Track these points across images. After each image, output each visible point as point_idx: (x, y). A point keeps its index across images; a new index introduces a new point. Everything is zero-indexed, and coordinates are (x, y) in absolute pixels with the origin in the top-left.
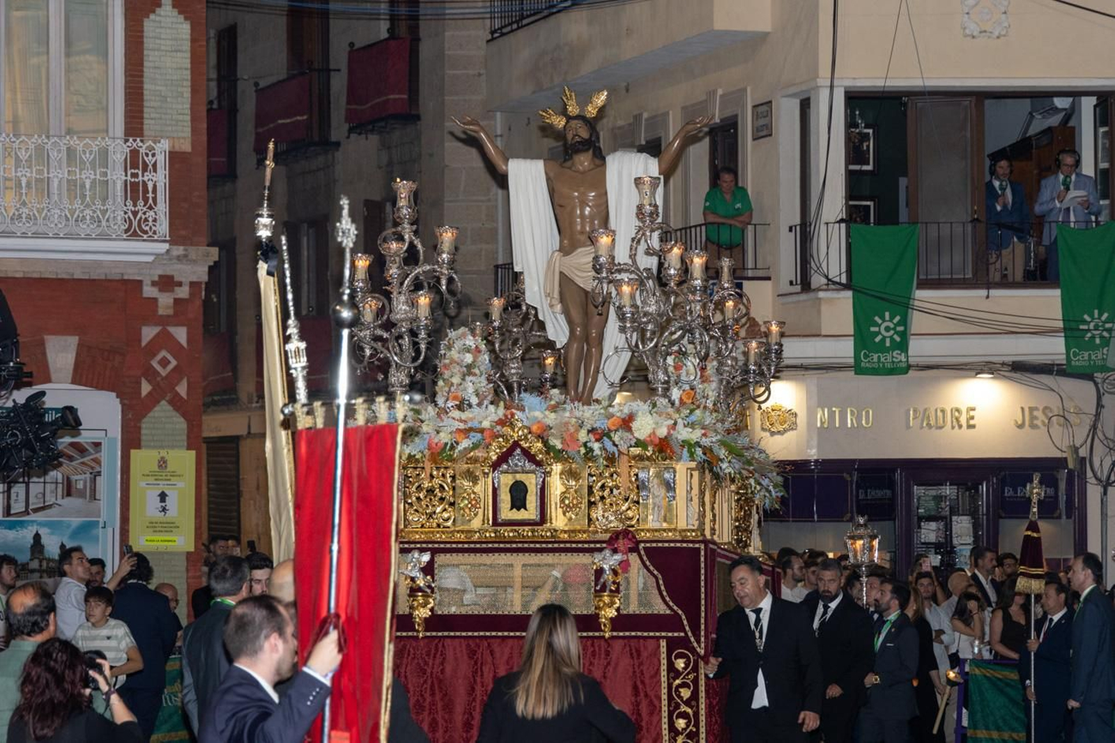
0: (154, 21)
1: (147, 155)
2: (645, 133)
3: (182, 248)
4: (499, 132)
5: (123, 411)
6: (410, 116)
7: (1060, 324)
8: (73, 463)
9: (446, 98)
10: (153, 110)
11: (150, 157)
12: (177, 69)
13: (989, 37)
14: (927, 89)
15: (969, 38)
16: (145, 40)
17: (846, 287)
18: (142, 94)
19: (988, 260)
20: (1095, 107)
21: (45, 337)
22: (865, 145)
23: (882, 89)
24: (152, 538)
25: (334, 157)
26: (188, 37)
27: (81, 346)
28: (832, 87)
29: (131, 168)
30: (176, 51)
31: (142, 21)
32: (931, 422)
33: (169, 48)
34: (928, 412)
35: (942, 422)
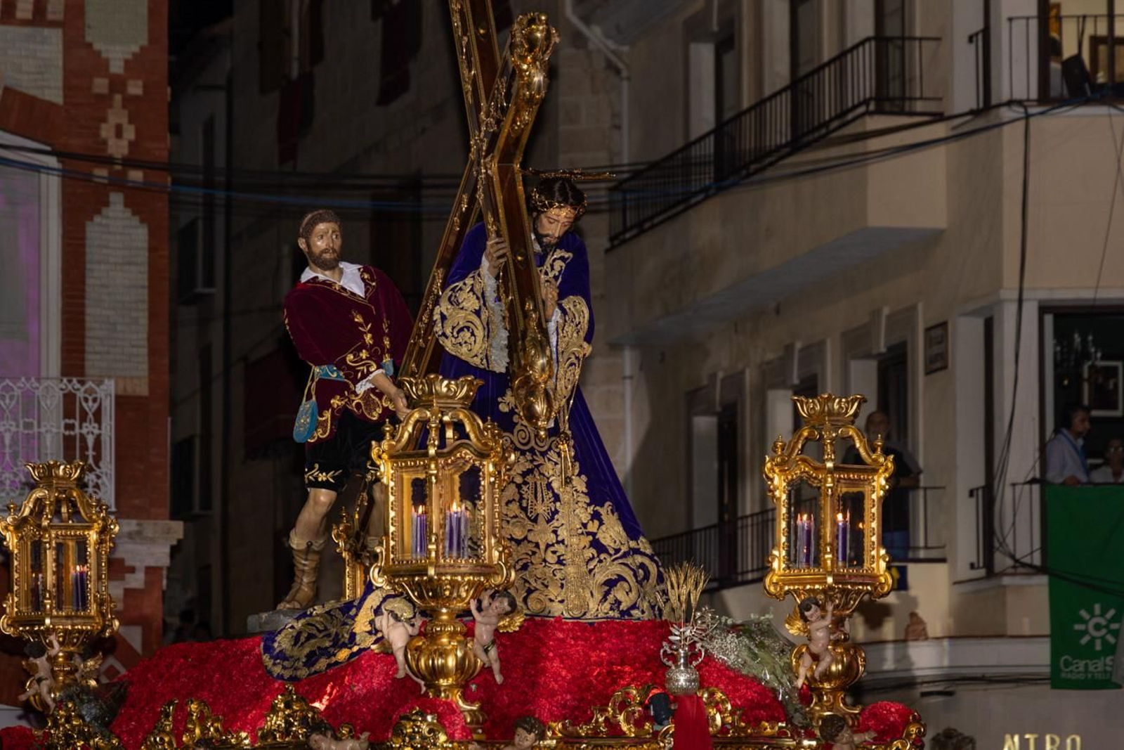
0: (100, 225)
1: (86, 400)
2: (799, 369)
3: (134, 522)
4: (628, 374)
10: (98, 341)
11: (90, 403)
12: (130, 286)
16: (88, 250)
17: (1040, 570)
18: (83, 321)
22: (1111, 382)
23: (1091, 303)
26: (146, 245)
28: (1020, 301)
29: (65, 418)
30: (129, 264)
31: (83, 225)
33: (120, 260)
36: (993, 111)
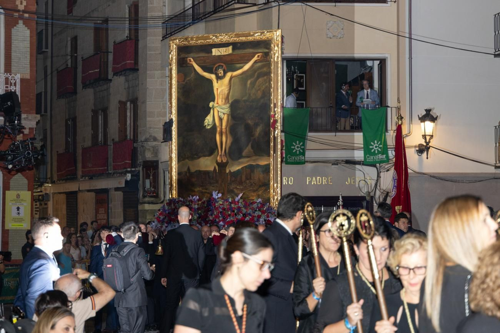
0: (16, 29)
3: (26, 115)
4: (167, 76)
5: (3, 176)
6: (135, 69)
7: (362, 146)
9: (148, 62)
10: (15, 63)
11: (13, 81)
12: (24, 47)
13: (337, 38)
14: (313, 58)
15: (329, 39)
16: (12, 36)
18: (11, 57)
19: (336, 122)
20: (378, 65)
22: (302, 80)
23: (296, 58)
24: (14, 224)
25: (110, 85)
26: (29, 35)
29: (5, 85)
30: (24, 41)
31: (11, 29)
32: (315, 183)
33: (22, 40)
34: (314, 178)
35: (319, 182)
36: (270, 3)
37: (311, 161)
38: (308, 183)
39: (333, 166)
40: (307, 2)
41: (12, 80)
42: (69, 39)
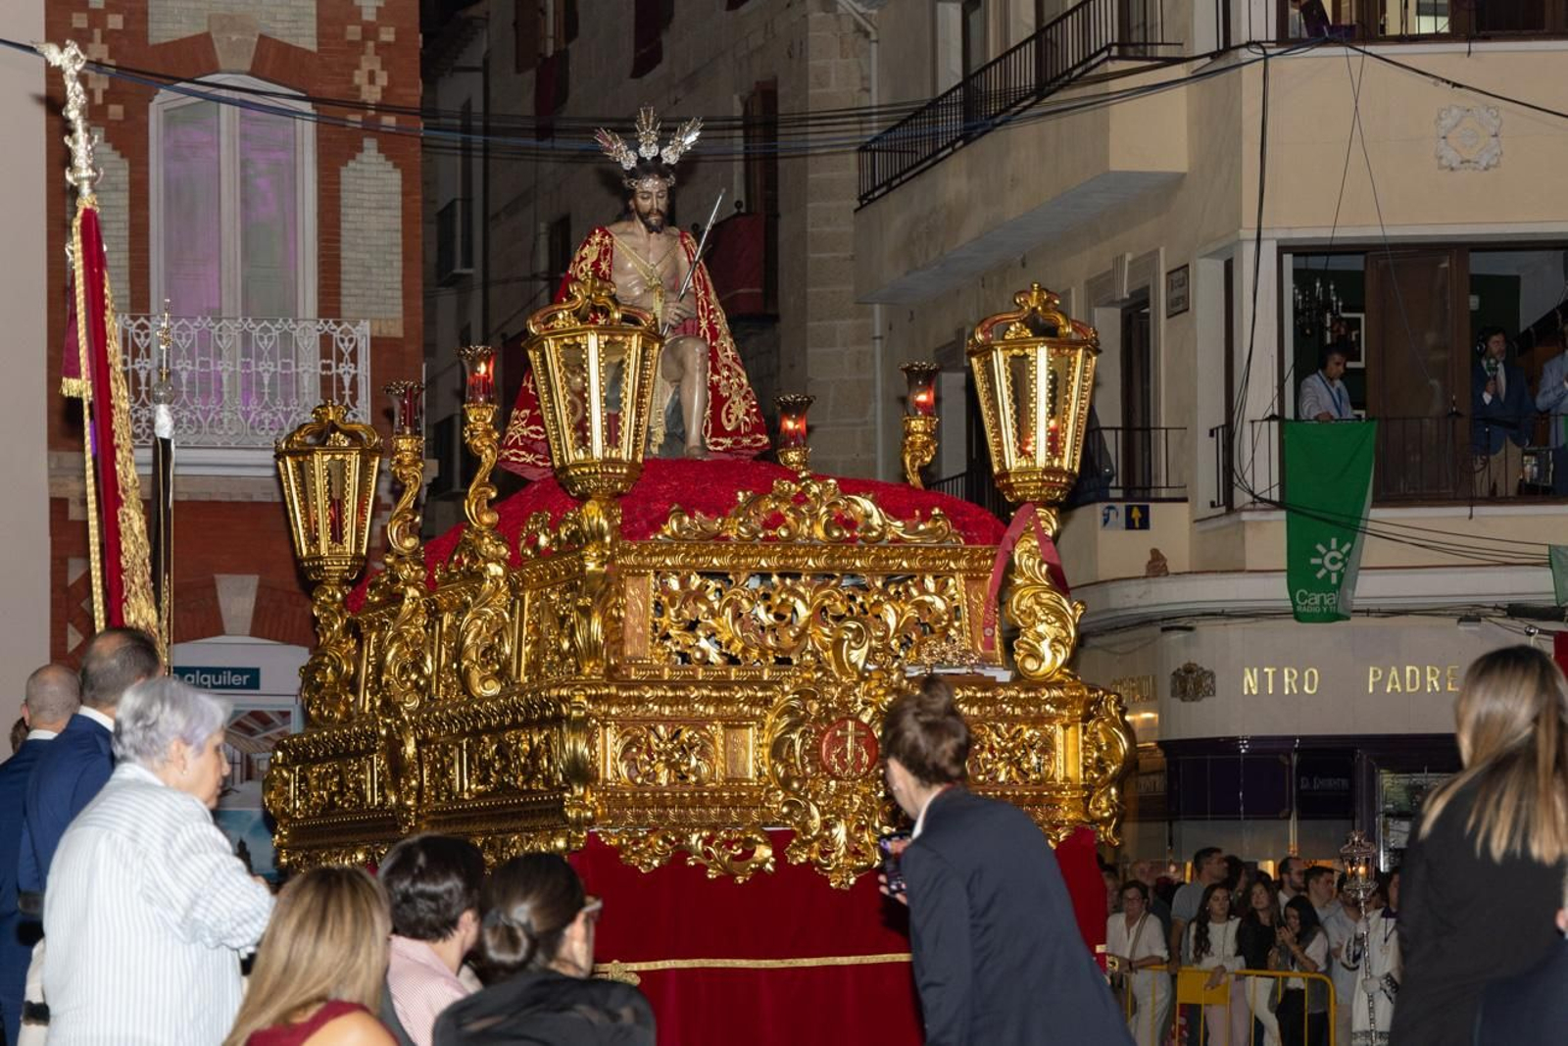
0: (355, 170)
4: (878, 334)
6: (768, 317)
8: (255, 738)
9: (809, 290)
10: (353, 285)
11: (346, 344)
12: (384, 231)
13: (1474, 169)
14: (1390, 241)
15: (1446, 171)
16: (343, 195)
17: (1279, 505)
18: (339, 264)
19: (1473, 467)
21: (217, 576)
22: (1354, 333)
23: (1328, 243)
26: (399, 189)
27: (261, 587)
28: (1259, 240)
29: (321, 358)
30: (383, 208)
31: (339, 171)
32: (1398, 686)
33: (374, 205)
34: (1394, 672)
35: (1413, 685)
36: (1233, 52)
37: (1382, 608)
38: (1371, 690)
39: (1463, 628)
40: (1365, 44)
41: (342, 341)
42: (543, 227)
